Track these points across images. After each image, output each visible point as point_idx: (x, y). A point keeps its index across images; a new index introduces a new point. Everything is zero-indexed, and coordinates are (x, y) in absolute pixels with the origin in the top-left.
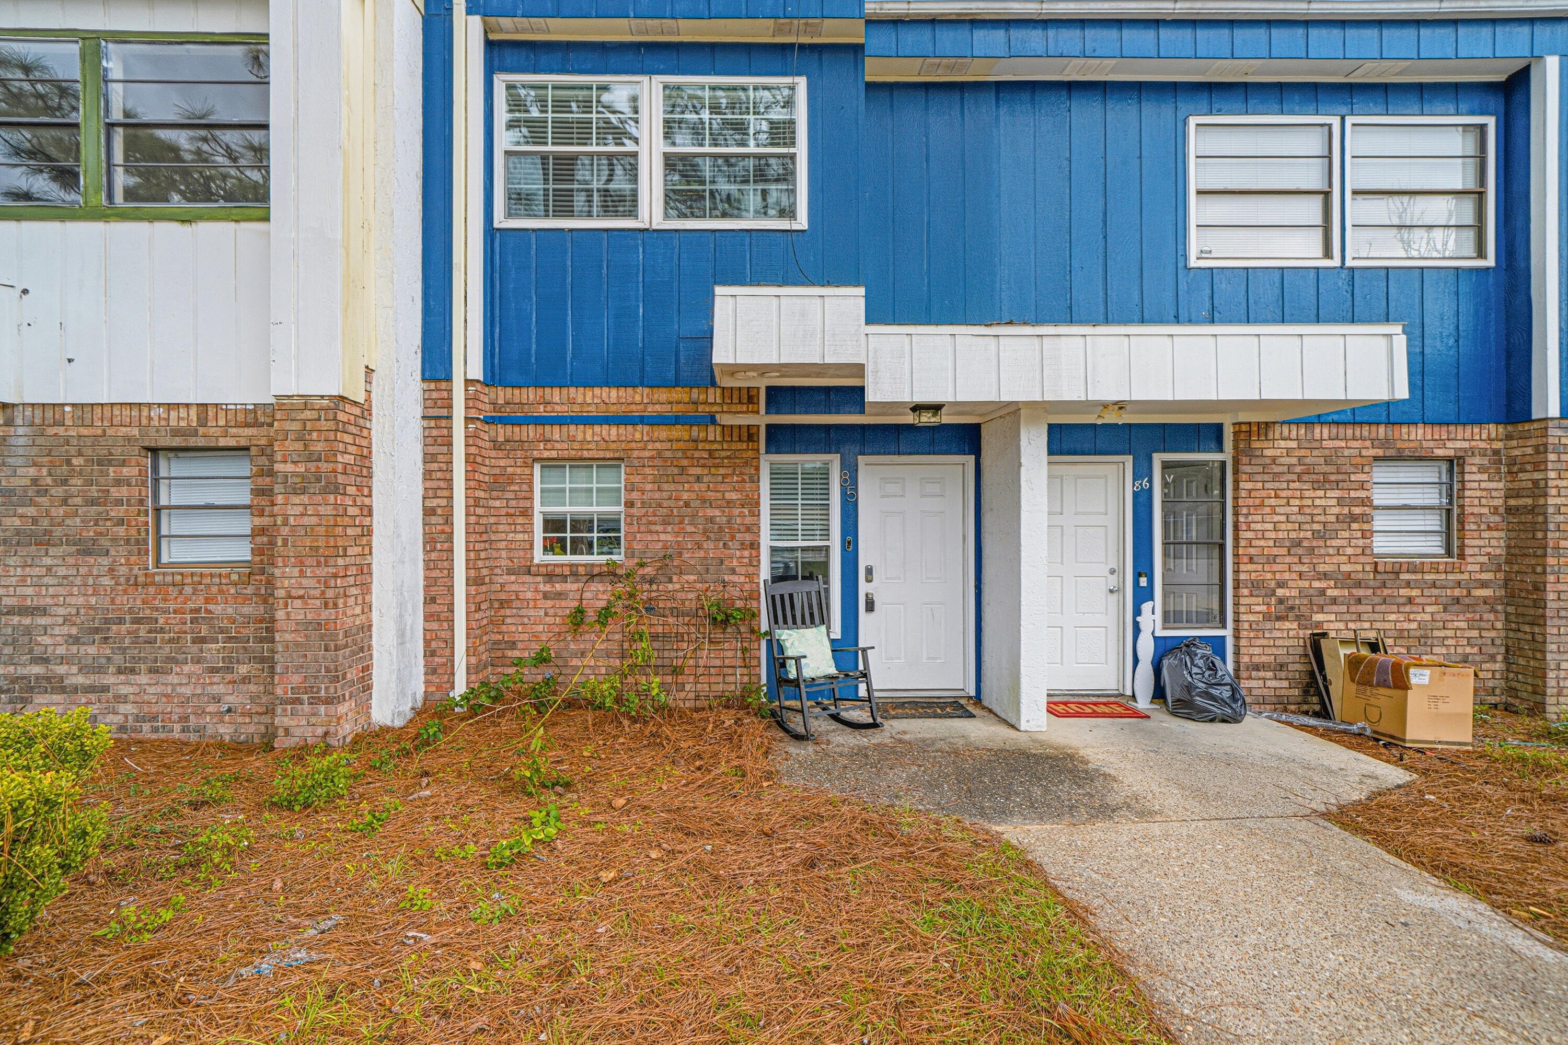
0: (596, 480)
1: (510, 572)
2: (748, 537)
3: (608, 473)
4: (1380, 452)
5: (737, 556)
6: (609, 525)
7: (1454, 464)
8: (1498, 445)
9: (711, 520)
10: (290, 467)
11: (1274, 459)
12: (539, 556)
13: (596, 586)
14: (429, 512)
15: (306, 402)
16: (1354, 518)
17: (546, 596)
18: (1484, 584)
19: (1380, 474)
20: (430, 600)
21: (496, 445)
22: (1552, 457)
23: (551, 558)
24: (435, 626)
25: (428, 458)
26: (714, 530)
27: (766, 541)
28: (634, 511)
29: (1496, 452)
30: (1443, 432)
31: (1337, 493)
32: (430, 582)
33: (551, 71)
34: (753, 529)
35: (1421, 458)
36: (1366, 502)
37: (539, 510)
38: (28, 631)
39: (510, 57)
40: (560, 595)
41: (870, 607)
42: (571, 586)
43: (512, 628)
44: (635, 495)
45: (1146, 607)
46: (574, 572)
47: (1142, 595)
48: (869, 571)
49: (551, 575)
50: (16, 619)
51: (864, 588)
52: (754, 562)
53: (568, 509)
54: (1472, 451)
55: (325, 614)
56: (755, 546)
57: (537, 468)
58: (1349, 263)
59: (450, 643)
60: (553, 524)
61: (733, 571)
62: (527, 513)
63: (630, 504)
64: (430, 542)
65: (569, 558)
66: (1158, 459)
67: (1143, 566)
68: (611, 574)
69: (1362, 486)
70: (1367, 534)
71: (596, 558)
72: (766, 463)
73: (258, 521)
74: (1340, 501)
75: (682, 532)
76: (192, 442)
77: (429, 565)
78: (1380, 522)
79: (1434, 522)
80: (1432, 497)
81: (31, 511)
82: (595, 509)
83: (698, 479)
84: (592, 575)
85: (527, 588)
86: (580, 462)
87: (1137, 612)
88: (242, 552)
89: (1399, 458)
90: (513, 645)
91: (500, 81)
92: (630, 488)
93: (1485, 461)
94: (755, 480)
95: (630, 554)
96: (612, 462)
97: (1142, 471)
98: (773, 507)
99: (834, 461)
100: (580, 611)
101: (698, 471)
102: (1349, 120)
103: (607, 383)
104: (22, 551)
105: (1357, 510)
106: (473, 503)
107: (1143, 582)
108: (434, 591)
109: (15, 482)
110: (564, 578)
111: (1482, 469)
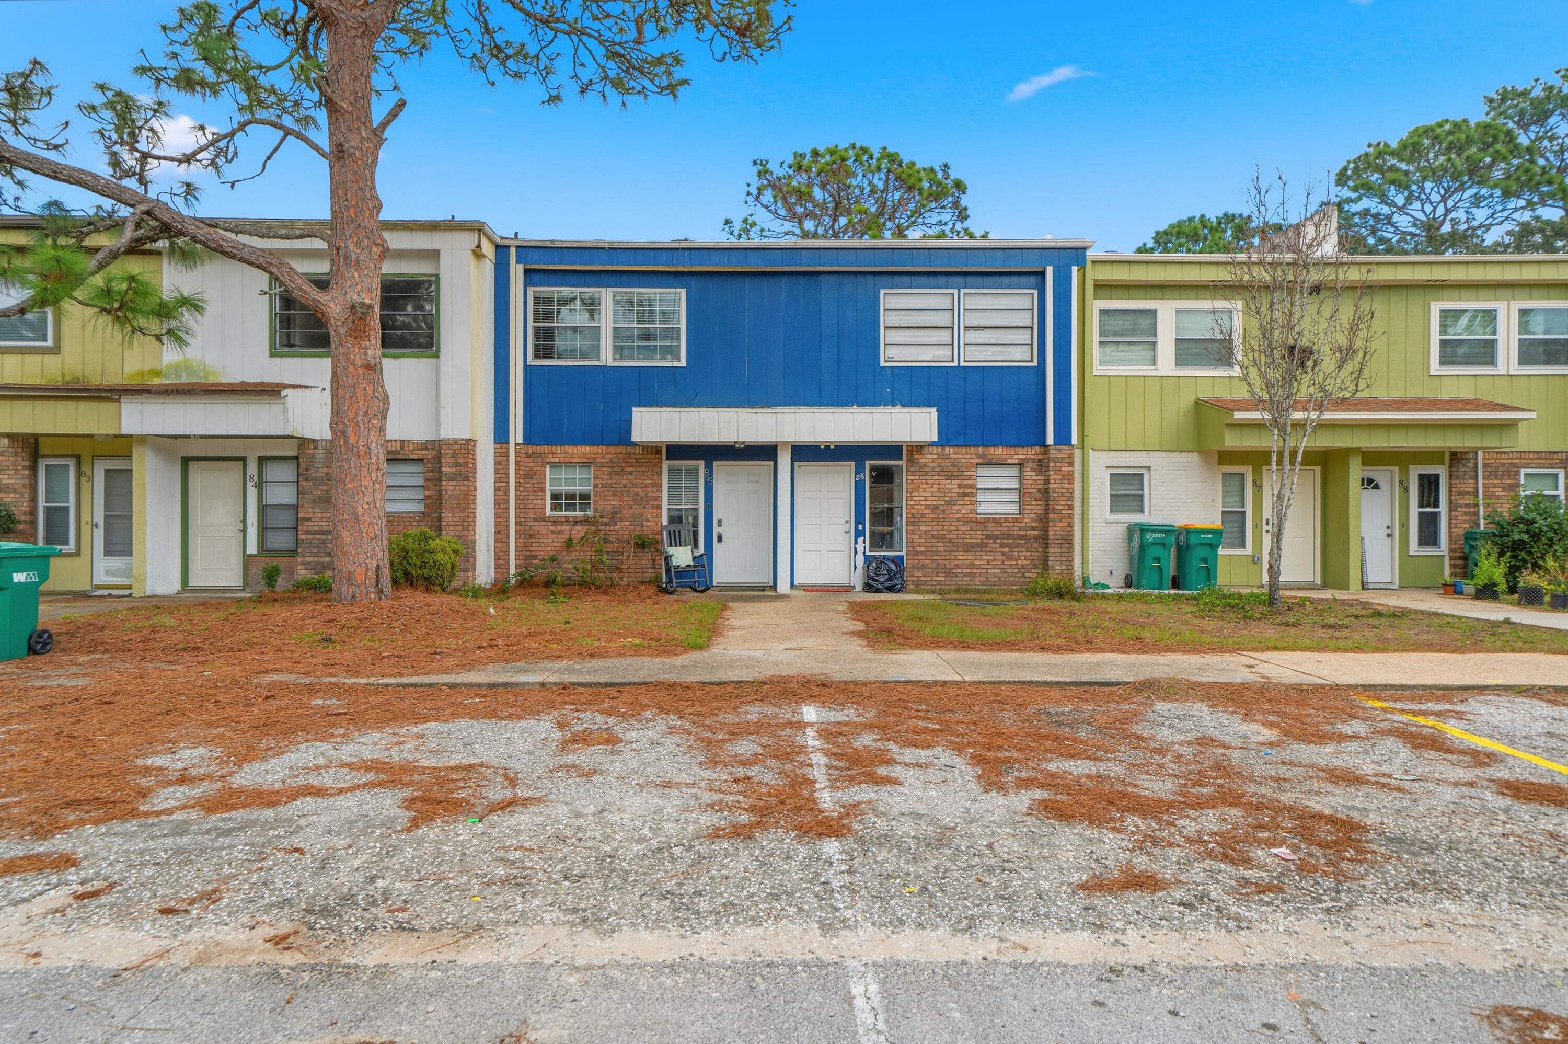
0: (578, 474)
1: (534, 520)
2: (656, 503)
3: (585, 470)
4: (980, 461)
5: (650, 513)
6: (585, 497)
7: (1021, 464)
8: (1040, 457)
9: (637, 494)
10: (448, 470)
11: (925, 464)
12: (548, 512)
13: (578, 527)
14: (497, 489)
15: (456, 441)
16: (966, 495)
17: (553, 532)
18: (1033, 529)
19: (981, 471)
20: (497, 532)
21: (528, 456)
22: (1051, 464)
23: (555, 513)
24: (499, 545)
25: (497, 463)
26: (638, 500)
27: (665, 505)
28: (598, 489)
29: (1040, 461)
30: (1012, 451)
31: (957, 482)
32: (497, 524)
33: (556, 286)
34: (659, 499)
35: (1003, 464)
36: (973, 486)
37: (548, 488)
38: (324, 542)
39: (535, 277)
40: (560, 532)
41: (720, 539)
42: (566, 528)
43: (536, 549)
44: (598, 481)
45: (861, 540)
46: (567, 521)
47: (859, 534)
48: (720, 521)
49: (555, 522)
50: (318, 536)
51: (716, 530)
52: (659, 515)
53: (563, 488)
54: (1027, 460)
55: (463, 533)
56: (659, 507)
57: (548, 467)
58: (962, 364)
59: (507, 554)
60: (555, 496)
61: (648, 520)
62: (543, 490)
63: (595, 486)
64: (497, 504)
65: (564, 513)
66: (868, 463)
67: (859, 520)
68: (586, 521)
69: (969, 478)
70: (974, 503)
71: (579, 514)
72: (665, 465)
73: (427, 493)
74: (960, 486)
75: (622, 500)
76: (398, 457)
77: (497, 515)
78: (980, 497)
79: (1014, 497)
80: (1015, 484)
81: (325, 488)
82: (578, 488)
83: (631, 473)
84: (576, 522)
85: (543, 528)
86: (570, 465)
87: (856, 543)
88: (420, 508)
89: (990, 463)
90: (535, 557)
91: (531, 290)
92: (596, 477)
93: (1035, 465)
94: (660, 473)
95: (596, 510)
96: (586, 465)
97: (859, 470)
98: (669, 488)
99: (701, 464)
100: (570, 539)
101: (631, 469)
102: (963, 291)
103: (584, 443)
104: (321, 506)
105: (968, 491)
106: (518, 485)
107: (860, 527)
108: (500, 528)
109: (318, 474)
110: (562, 523)
111: (1032, 470)
